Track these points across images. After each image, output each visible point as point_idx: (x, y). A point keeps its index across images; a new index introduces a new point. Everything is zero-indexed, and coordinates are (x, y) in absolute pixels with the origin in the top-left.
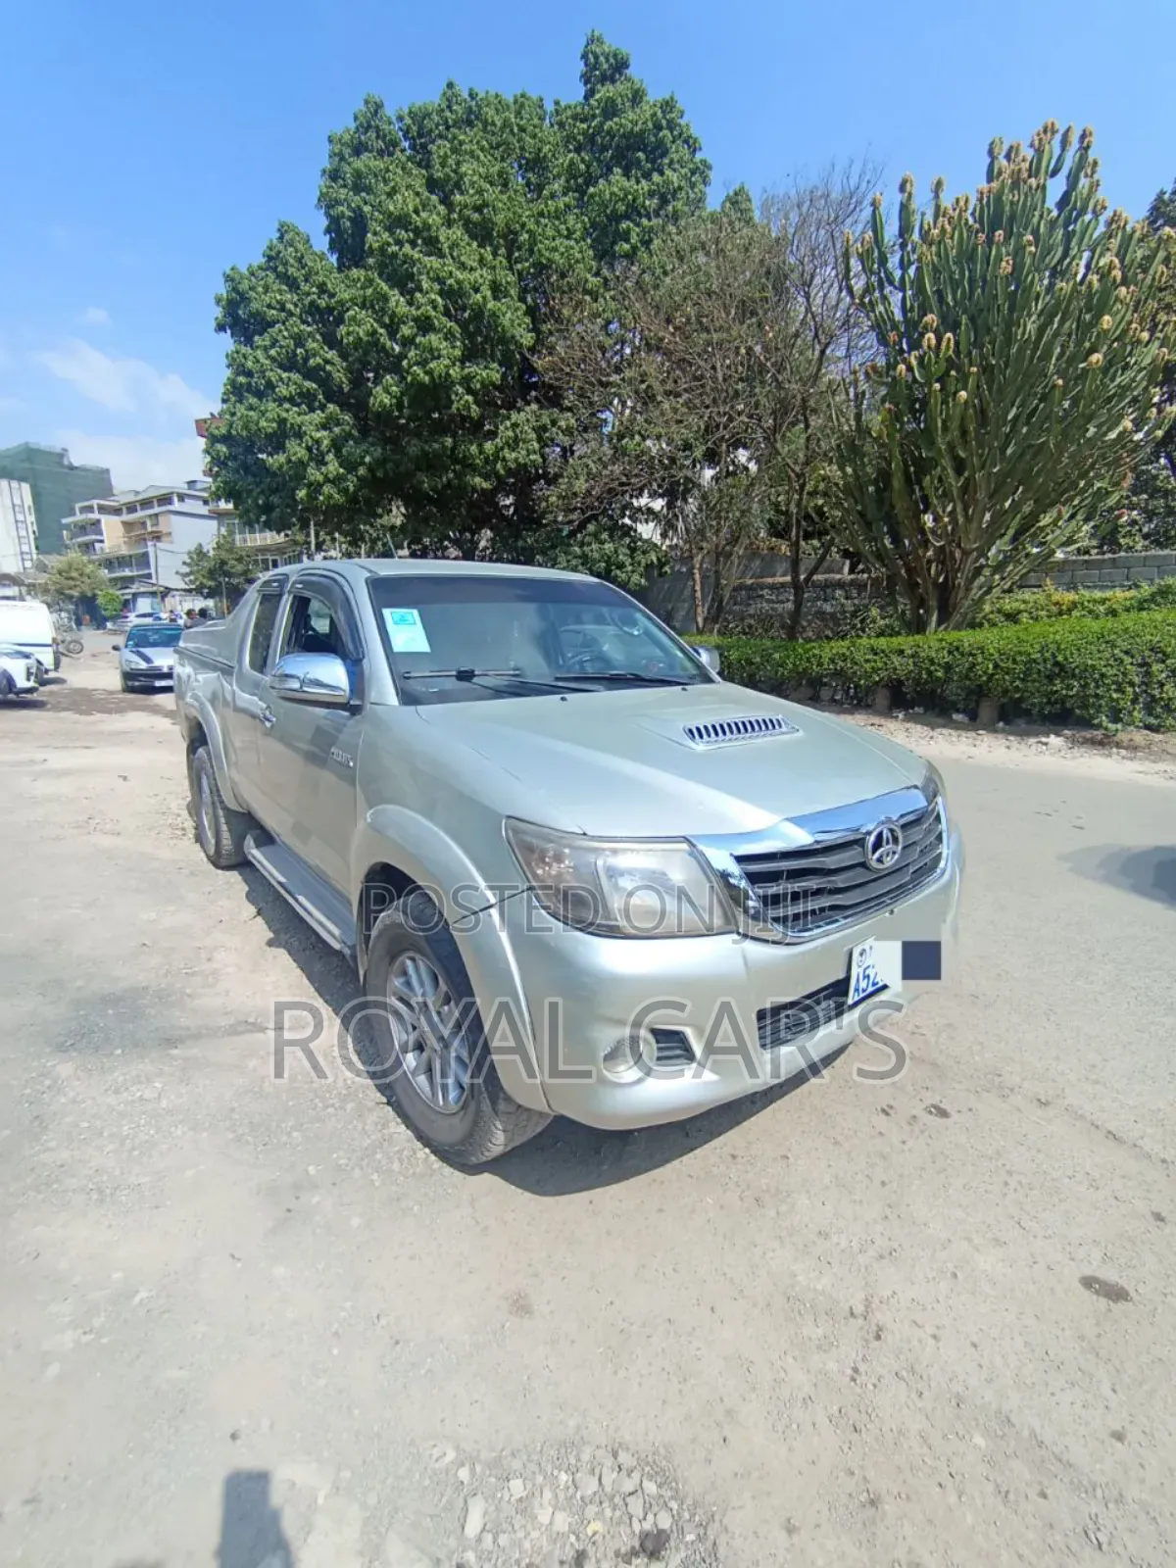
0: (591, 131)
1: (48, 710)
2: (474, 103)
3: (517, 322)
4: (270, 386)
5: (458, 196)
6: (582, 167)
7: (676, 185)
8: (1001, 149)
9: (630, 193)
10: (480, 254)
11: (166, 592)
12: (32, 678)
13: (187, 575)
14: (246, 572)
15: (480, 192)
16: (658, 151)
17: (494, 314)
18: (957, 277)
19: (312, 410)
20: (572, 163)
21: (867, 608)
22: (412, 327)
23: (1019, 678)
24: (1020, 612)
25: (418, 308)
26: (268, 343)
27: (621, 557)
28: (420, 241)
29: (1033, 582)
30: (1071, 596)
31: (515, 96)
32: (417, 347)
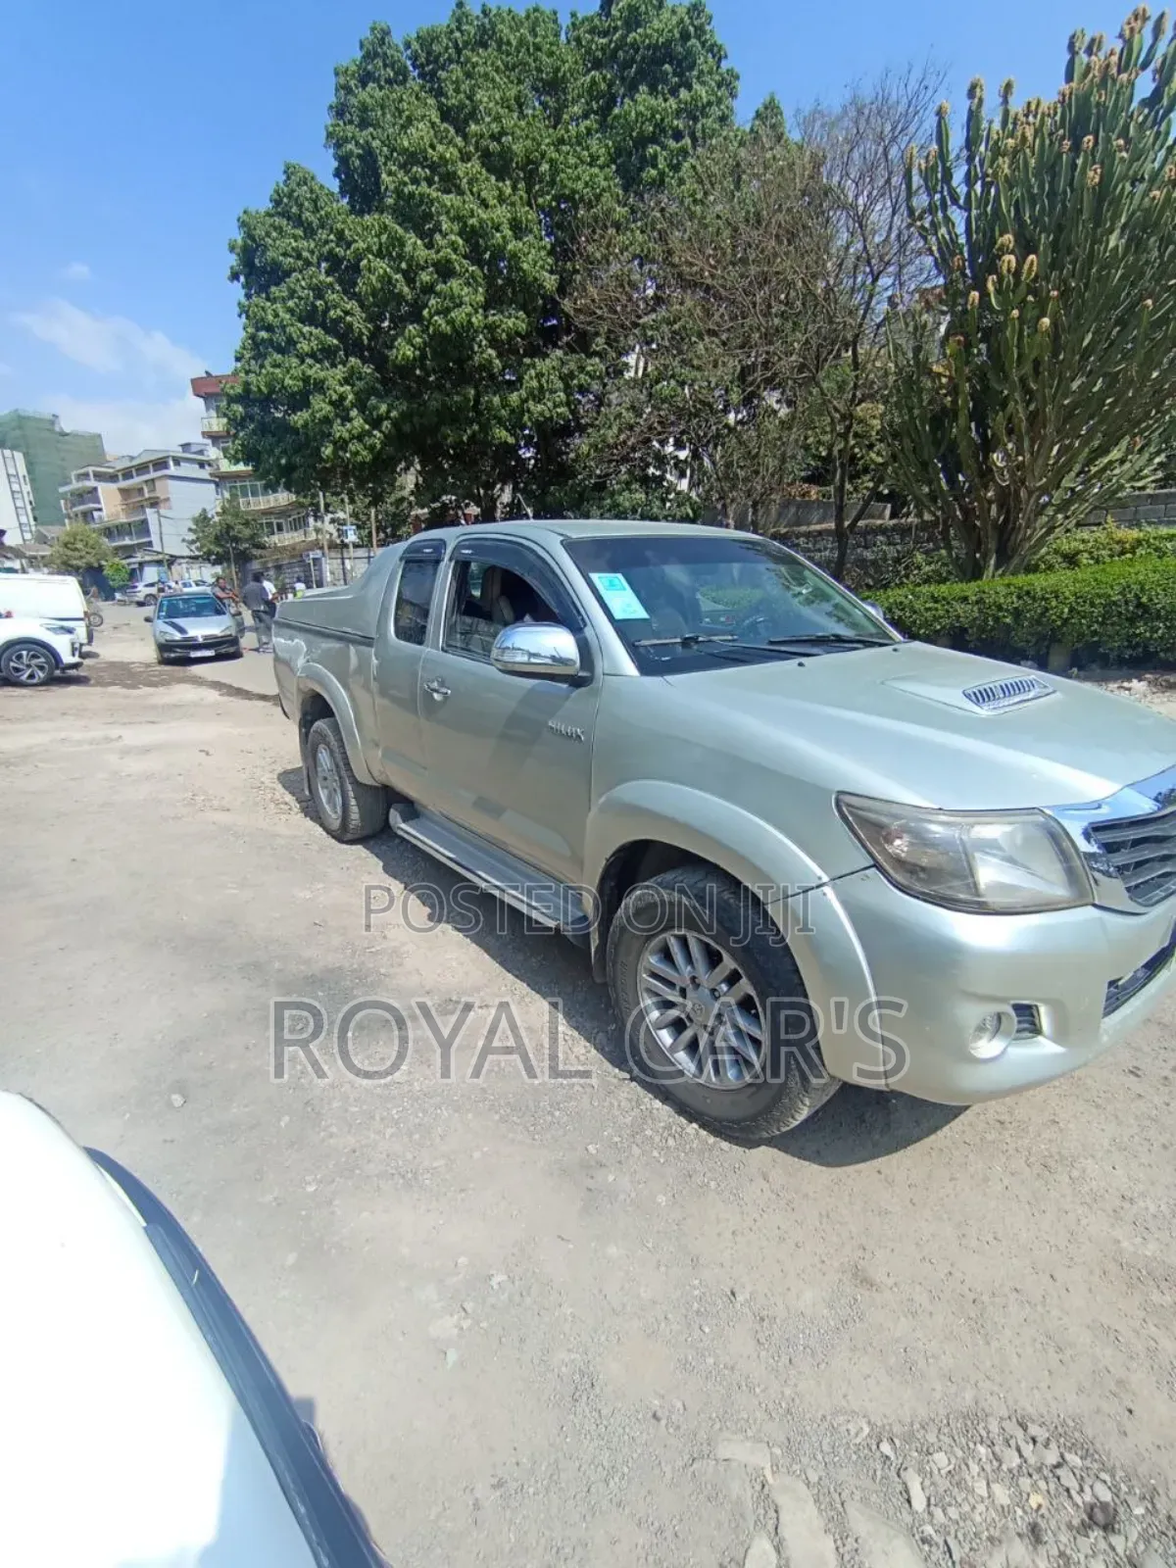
0: (613, 45)
1: (93, 686)
2: (486, 21)
3: (541, 263)
4: (291, 342)
5: (473, 126)
6: (603, 86)
7: (705, 100)
8: (1082, 43)
9: (658, 112)
10: (499, 189)
11: (172, 560)
12: (77, 653)
13: (193, 542)
14: (252, 537)
15: (497, 119)
16: (684, 65)
17: (514, 256)
18: (1036, 191)
19: (334, 365)
20: (593, 82)
21: (910, 554)
22: (432, 273)
23: (1097, 622)
24: (1079, 552)
25: (438, 252)
26: (285, 294)
27: (655, 510)
28: (436, 179)
29: (1092, 521)
30: (1135, 534)
31: (528, 11)
32: (438, 295)
